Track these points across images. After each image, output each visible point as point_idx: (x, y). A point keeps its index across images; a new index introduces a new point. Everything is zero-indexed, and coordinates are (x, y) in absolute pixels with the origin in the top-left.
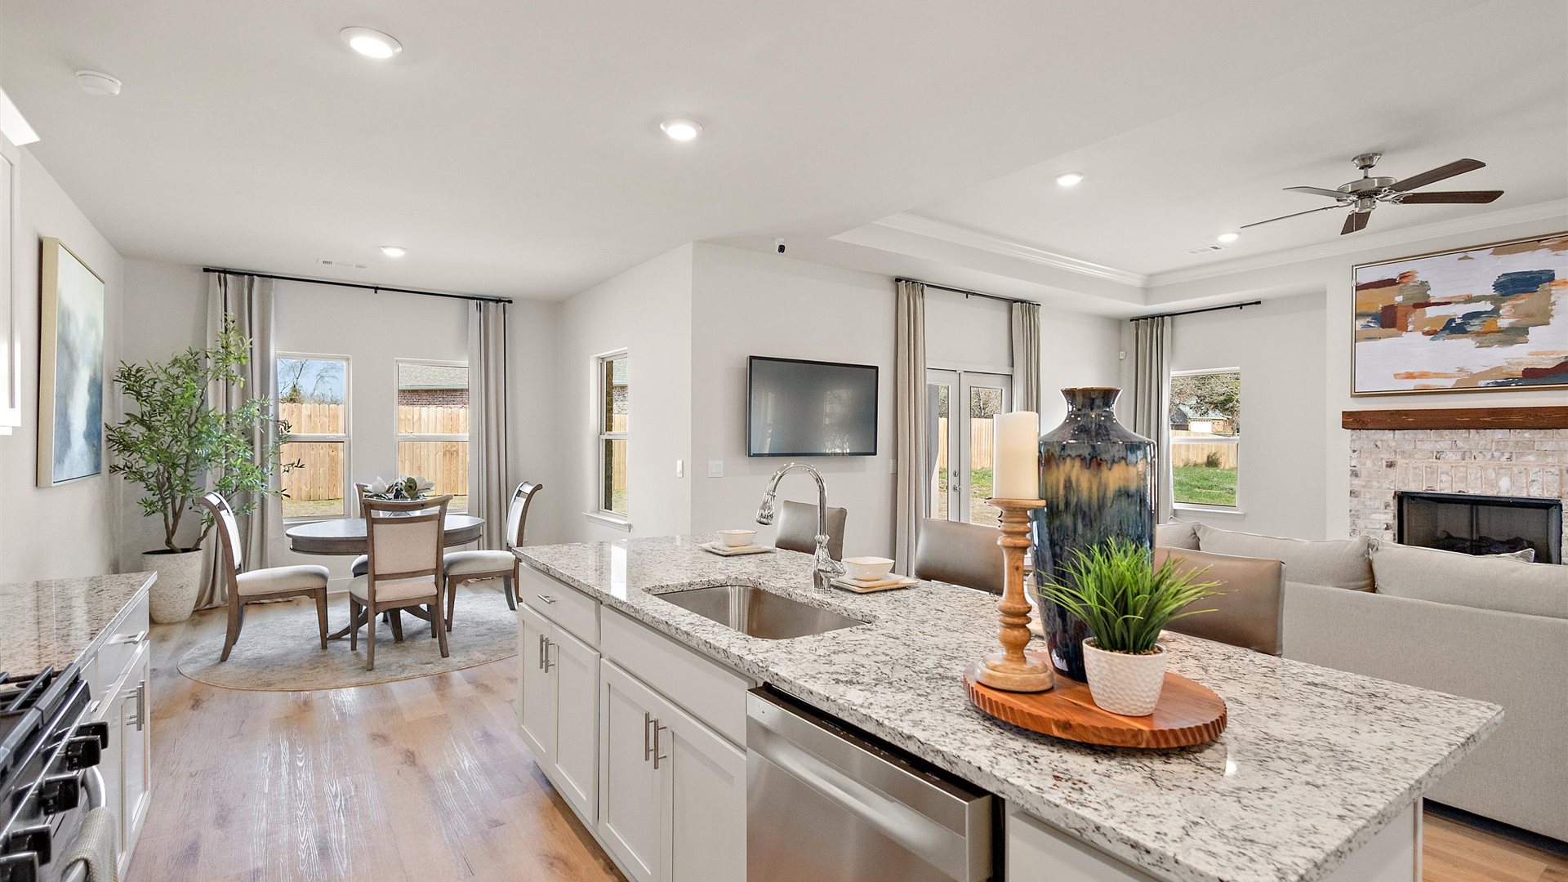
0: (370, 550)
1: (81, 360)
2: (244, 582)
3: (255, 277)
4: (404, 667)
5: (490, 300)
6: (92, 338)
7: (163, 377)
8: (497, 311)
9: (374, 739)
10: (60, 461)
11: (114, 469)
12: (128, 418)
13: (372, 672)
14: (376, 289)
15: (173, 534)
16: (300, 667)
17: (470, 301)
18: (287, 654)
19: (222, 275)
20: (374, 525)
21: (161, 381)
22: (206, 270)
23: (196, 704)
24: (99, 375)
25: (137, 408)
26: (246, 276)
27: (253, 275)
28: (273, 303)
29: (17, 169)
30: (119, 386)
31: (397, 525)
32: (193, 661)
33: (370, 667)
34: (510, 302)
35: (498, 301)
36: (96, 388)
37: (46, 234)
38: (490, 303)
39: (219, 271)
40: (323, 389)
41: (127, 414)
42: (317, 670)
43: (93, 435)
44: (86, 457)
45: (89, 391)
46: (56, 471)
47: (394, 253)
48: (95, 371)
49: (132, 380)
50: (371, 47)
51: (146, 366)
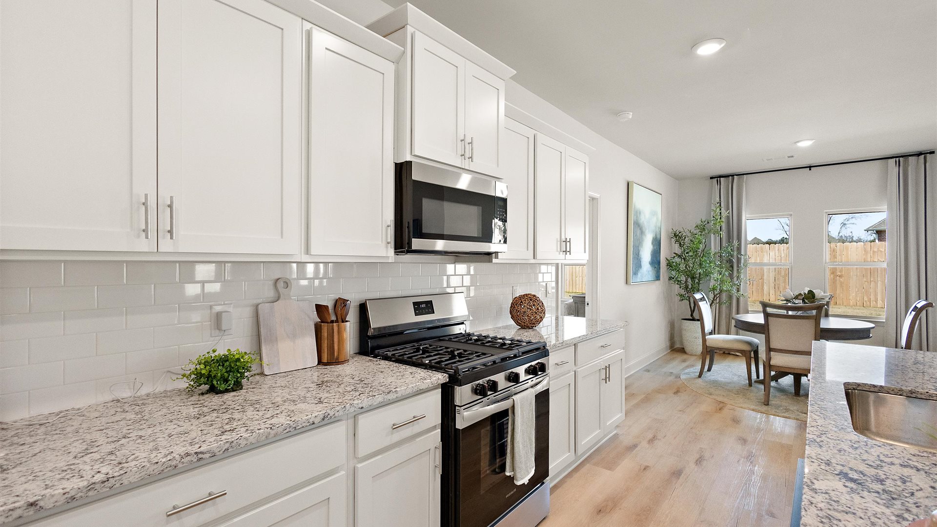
0: (766, 332)
1: (647, 231)
2: (710, 339)
3: (735, 176)
4: (787, 410)
5: (910, 156)
6: (654, 220)
7: (689, 235)
8: (918, 162)
9: (740, 440)
10: (635, 273)
11: (670, 278)
12: (675, 255)
13: (766, 407)
14: (810, 167)
15: (694, 312)
16: (729, 390)
17: (890, 160)
18: (730, 383)
19: (719, 179)
20: (769, 317)
21: (688, 237)
22: (711, 178)
23: (677, 392)
24: (658, 237)
25: (678, 251)
26: (730, 177)
27: (733, 175)
28: (744, 186)
29: (587, 165)
30: (673, 240)
31: (784, 319)
32: (688, 374)
33: (767, 403)
34: (933, 153)
35: (919, 154)
36: (657, 242)
37: (630, 180)
38: (910, 158)
39: (717, 177)
40: (845, 233)
41: (674, 253)
42: (738, 395)
43: (655, 262)
44: (651, 273)
45: (652, 244)
46: (633, 278)
47: (805, 144)
48: (656, 235)
49: (677, 237)
50: (708, 49)
51: (682, 230)
